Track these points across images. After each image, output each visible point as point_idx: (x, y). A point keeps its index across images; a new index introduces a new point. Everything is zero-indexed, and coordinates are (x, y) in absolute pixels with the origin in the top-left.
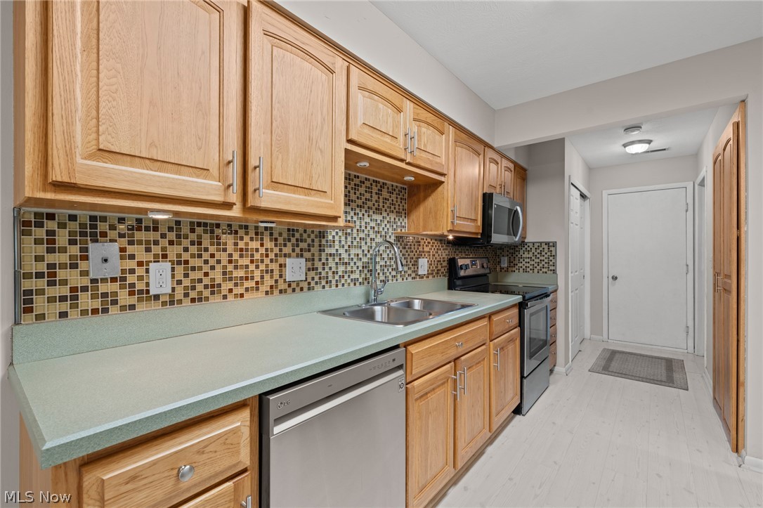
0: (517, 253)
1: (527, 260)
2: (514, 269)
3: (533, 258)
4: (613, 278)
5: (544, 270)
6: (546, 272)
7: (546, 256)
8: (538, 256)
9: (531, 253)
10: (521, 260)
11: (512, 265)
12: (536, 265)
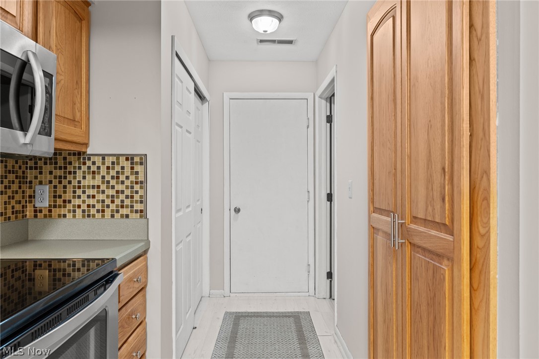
0: (70, 177)
1: (91, 192)
2: (63, 211)
3: (103, 187)
4: (235, 210)
5: (124, 211)
7: (127, 183)
8: (113, 182)
9: (98, 178)
10: (79, 192)
11: (59, 202)
12: (108, 201)
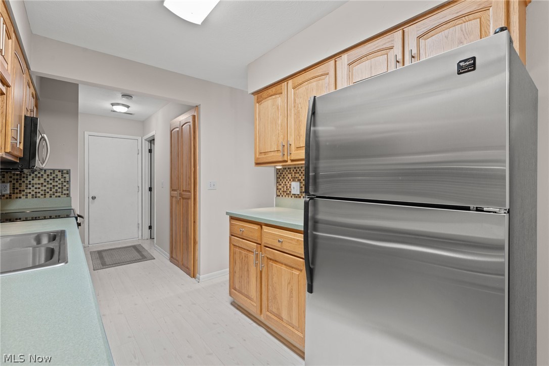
0: (24, 179)
1: (38, 186)
2: (19, 195)
3: (45, 184)
5: (58, 194)
6: (59, 197)
8: (51, 182)
9: (42, 180)
10: (30, 186)
11: (17, 191)
12: (48, 190)
